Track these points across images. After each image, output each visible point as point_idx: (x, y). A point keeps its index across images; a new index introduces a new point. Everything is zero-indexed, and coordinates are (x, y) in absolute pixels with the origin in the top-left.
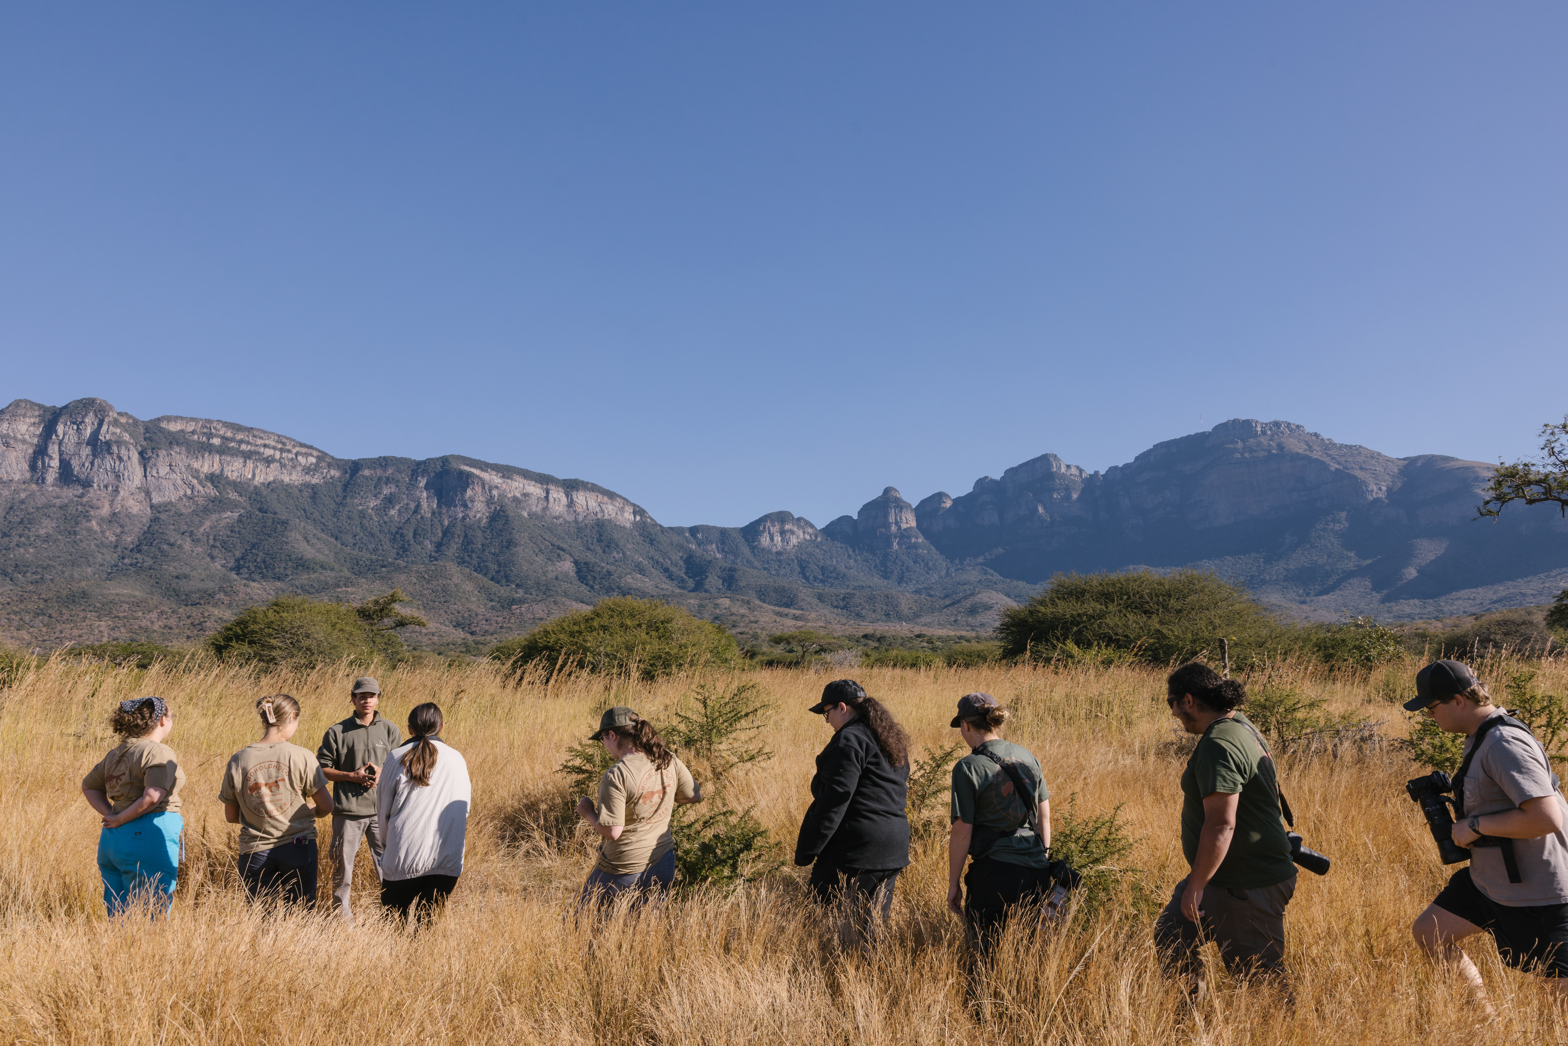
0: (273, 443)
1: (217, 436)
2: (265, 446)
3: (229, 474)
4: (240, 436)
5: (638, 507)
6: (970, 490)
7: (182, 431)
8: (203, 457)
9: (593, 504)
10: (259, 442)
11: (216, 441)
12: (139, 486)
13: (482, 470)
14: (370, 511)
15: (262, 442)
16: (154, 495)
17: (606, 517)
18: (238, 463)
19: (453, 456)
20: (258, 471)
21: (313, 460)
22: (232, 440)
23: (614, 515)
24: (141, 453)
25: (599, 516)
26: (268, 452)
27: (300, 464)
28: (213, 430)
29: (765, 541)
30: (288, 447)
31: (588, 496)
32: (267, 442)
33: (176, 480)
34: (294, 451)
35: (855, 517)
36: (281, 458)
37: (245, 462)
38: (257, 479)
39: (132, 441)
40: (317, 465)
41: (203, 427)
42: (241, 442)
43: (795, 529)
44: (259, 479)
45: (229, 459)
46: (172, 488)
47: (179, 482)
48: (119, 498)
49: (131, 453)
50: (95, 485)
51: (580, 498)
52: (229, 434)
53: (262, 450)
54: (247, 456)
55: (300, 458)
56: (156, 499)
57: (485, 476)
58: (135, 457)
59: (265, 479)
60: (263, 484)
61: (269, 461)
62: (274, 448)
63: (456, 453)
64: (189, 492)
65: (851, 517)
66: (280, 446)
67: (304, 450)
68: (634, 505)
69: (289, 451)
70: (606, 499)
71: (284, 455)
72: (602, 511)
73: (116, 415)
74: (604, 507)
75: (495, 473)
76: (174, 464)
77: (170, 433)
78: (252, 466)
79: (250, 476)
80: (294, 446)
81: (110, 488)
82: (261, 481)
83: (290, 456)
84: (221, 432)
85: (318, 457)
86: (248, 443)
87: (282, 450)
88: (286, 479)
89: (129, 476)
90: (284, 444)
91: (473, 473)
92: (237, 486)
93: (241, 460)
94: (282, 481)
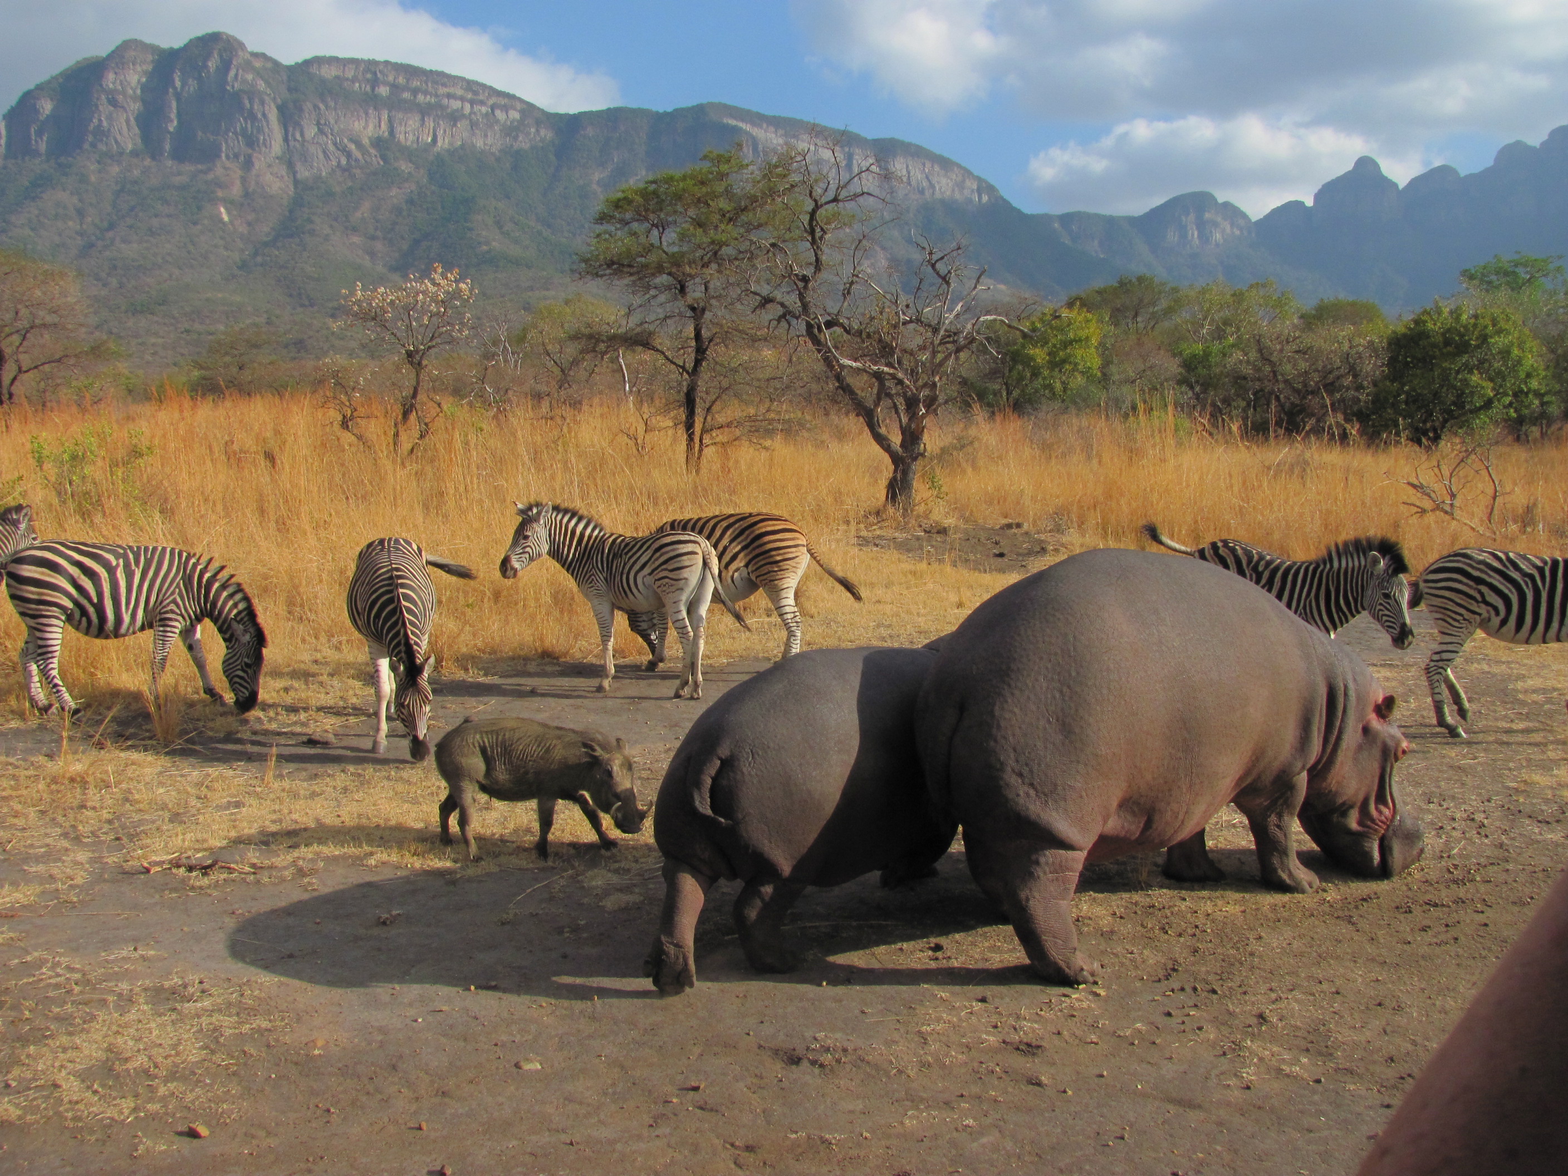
0: (460, 92)
1: (386, 83)
2: (449, 96)
3: (402, 137)
4: (416, 83)
5: (986, 182)
6: (1490, 163)
7: (337, 77)
8: (367, 114)
9: (917, 175)
10: (442, 90)
11: (383, 91)
12: (280, 154)
13: (753, 124)
14: (595, 186)
15: (446, 90)
16: (299, 167)
17: (938, 195)
18: (413, 122)
19: (711, 105)
20: (440, 133)
21: (515, 115)
22: (406, 88)
23: (948, 193)
24: (281, 109)
25: (928, 194)
26: (456, 104)
27: (497, 121)
28: (379, 75)
29: (1172, 237)
30: (481, 97)
31: (910, 163)
32: (451, 90)
33: (326, 144)
34: (491, 102)
35: (1309, 202)
36: (472, 113)
37: (423, 120)
38: (439, 144)
39: (268, 91)
40: (521, 122)
41: (365, 72)
42: (415, 92)
43: (1219, 219)
44: (443, 143)
45: (400, 115)
46: (321, 156)
47: (331, 147)
48: (254, 172)
49: (267, 108)
50: (223, 155)
51: (898, 166)
52: (401, 80)
53: (445, 101)
54: (424, 111)
55: (498, 113)
56: (304, 173)
57: (756, 132)
58: (273, 115)
59: (451, 144)
60: (448, 151)
61: (454, 118)
62: (462, 99)
63: (716, 100)
64: (344, 161)
65: (1302, 203)
66: (470, 96)
67: (503, 101)
68: (979, 179)
69: (482, 103)
70: (937, 168)
71: (476, 108)
72: (932, 186)
73: (247, 56)
74: (934, 180)
75: (772, 129)
76: (322, 122)
77: (323, 81)
78: (432, 125)
79: (430, 140)
80: (490, 96)
81: (242, 158)
82: (446, 146)
83: (484, 109)
84: (391, 78)
85: (522, 112)
86: (426, 93)
87: (472, 103)
88: (479, 143)
89: (264, 140)
90: (475, 93)
91: (741, 129)
92: (409, 154)
93: (417, 117)
94: (474, 146)
